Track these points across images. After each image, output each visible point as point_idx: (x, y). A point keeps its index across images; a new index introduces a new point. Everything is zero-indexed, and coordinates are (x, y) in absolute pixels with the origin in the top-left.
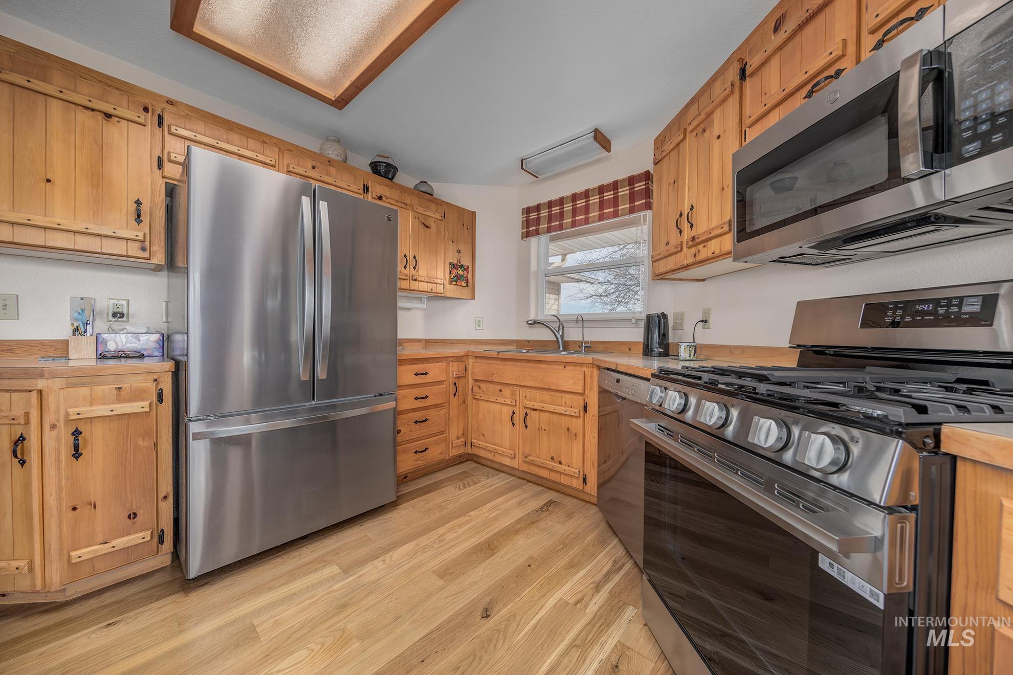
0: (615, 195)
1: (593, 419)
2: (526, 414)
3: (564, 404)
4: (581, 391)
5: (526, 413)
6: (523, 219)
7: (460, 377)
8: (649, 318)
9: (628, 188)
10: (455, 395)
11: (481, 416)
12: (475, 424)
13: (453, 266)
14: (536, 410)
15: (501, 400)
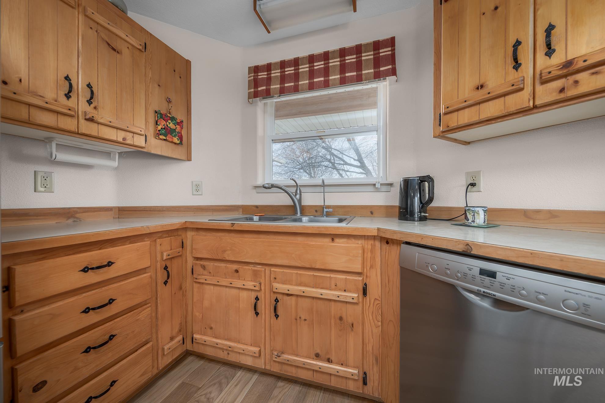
0: (358, 59)
1: (375, 304)
2: (277, 301)
3: (333, 286)
4: (360, 271)
5: (277, 299)
6: (250, 79)
7: (173, 258)
8: (407, 183)
9: (372, 53)
10: (166, 283)
11: (206, 303)
12: (197, 314)
13: (160, 116)
14: (291, 295)
15: (238, 283)
